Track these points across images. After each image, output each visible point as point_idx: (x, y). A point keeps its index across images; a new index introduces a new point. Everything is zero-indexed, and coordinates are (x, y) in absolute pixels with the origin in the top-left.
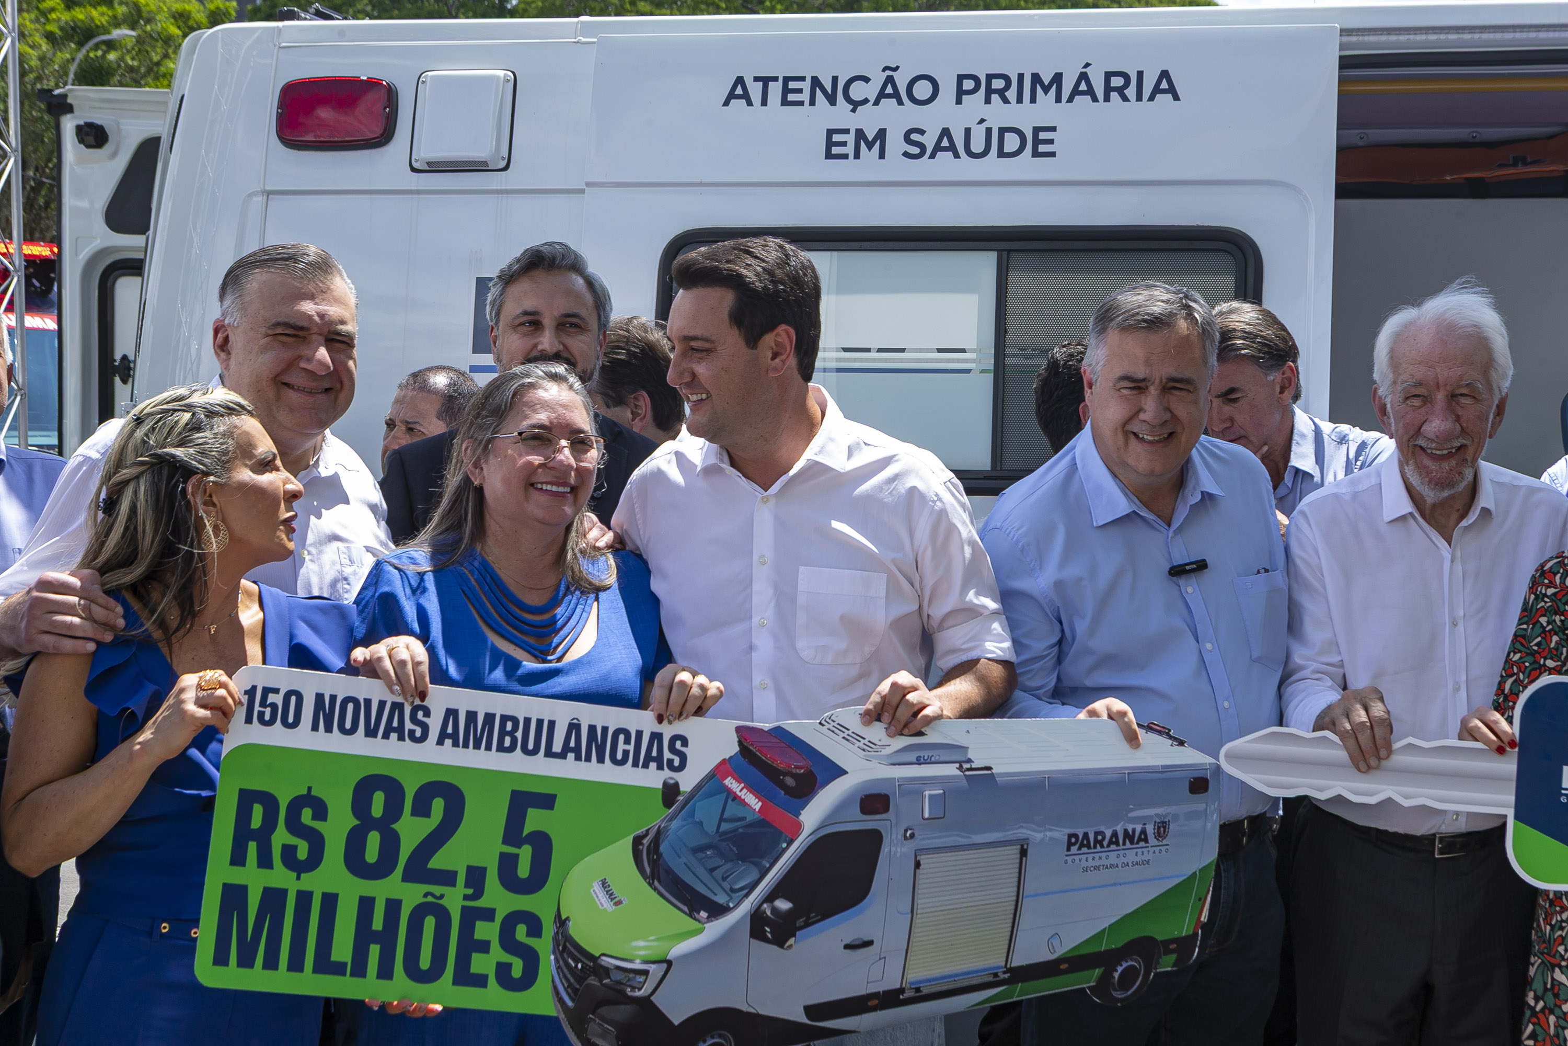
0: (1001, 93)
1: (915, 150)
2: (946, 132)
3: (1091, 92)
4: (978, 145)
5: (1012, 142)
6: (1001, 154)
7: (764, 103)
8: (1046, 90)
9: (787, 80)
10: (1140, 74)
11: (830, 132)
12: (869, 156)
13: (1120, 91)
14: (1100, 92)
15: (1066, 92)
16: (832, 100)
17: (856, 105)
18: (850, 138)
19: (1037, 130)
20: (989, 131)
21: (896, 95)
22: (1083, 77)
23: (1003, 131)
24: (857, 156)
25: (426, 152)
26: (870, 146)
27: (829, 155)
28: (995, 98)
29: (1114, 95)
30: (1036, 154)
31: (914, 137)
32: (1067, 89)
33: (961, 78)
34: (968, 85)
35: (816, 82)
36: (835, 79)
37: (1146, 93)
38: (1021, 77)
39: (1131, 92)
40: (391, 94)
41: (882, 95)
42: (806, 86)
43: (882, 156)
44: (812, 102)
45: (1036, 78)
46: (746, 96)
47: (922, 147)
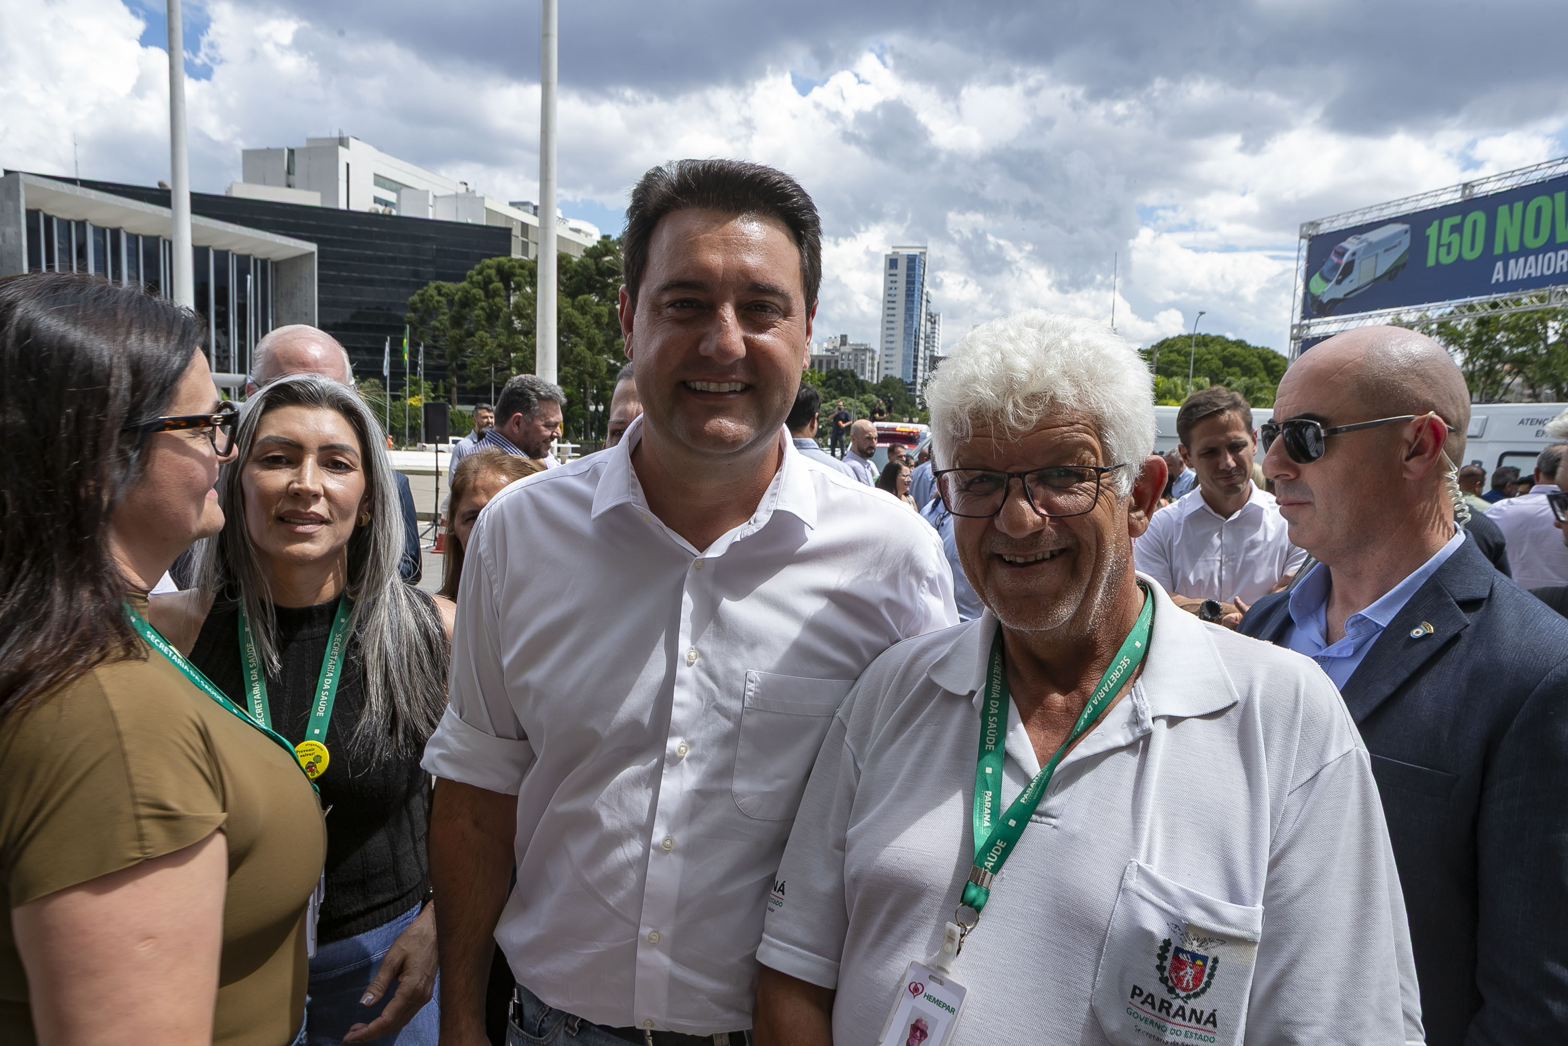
7: (1526, 424)
27: (1536, 436)
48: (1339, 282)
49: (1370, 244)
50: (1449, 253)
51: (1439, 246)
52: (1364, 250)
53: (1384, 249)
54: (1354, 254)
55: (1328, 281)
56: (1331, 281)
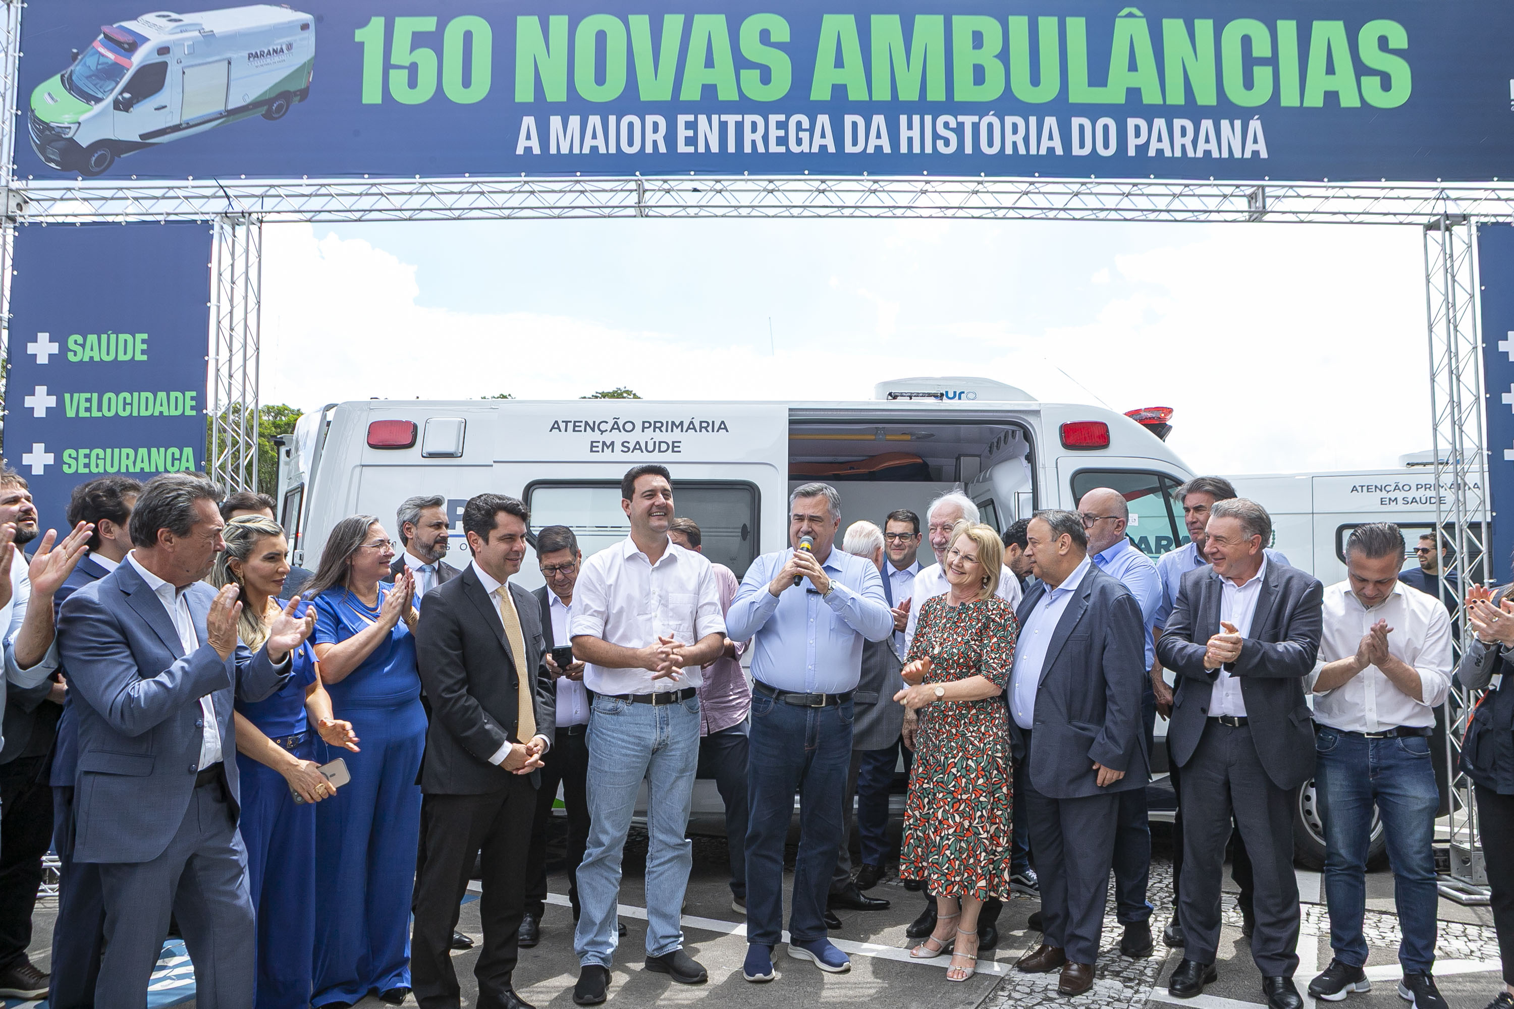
0: (660, 428)
1: (626, 449)
2: (638, 443)
3: (694, 428)
4: (650, 448)
5: (664, 447)
6: (660, 451)
7: (566, 430)
8: (677, 427)
9: (575, 422)
10: (713, 422)
11: (592, 442)
12: (608, 451)
13: (706, 428)
14: (698, 428)
15: (685, 429)
16: (593, 430)
17: (602, 432)
18: (600, 445)
19: (673, 442)
20: (655, 442)
21: (618, 428)
22: (691, 423)
23: (660, 443)
24: (603, 451)
25: (429, 448)
26: (608, 447)
27: (592, 451)
28: (657, 430)
29: (703, 430)
30: (673, 451)
31: (626, 444)
32: (685, 428)
33: (644, 423)
34: (647, 425)
35: (587, 423)
36: (594, 422)
37: (716, 429)
38: (667, 422)
39: (710, 429)
40: (415, 427)
41: (613, 428)
42: (583, 424)
43: (613, 451)
44: (585, 431)
45: (673, 423)
46: (559, 428)
47: (629, 449)
48: (122, 106)
49: (209, 37)
50: (413, 83)
51: (388, 66)
52: (192, 47)
53: (245, 54)
54: (164, 50)
55: (89, 98)
56: (98, 100)
